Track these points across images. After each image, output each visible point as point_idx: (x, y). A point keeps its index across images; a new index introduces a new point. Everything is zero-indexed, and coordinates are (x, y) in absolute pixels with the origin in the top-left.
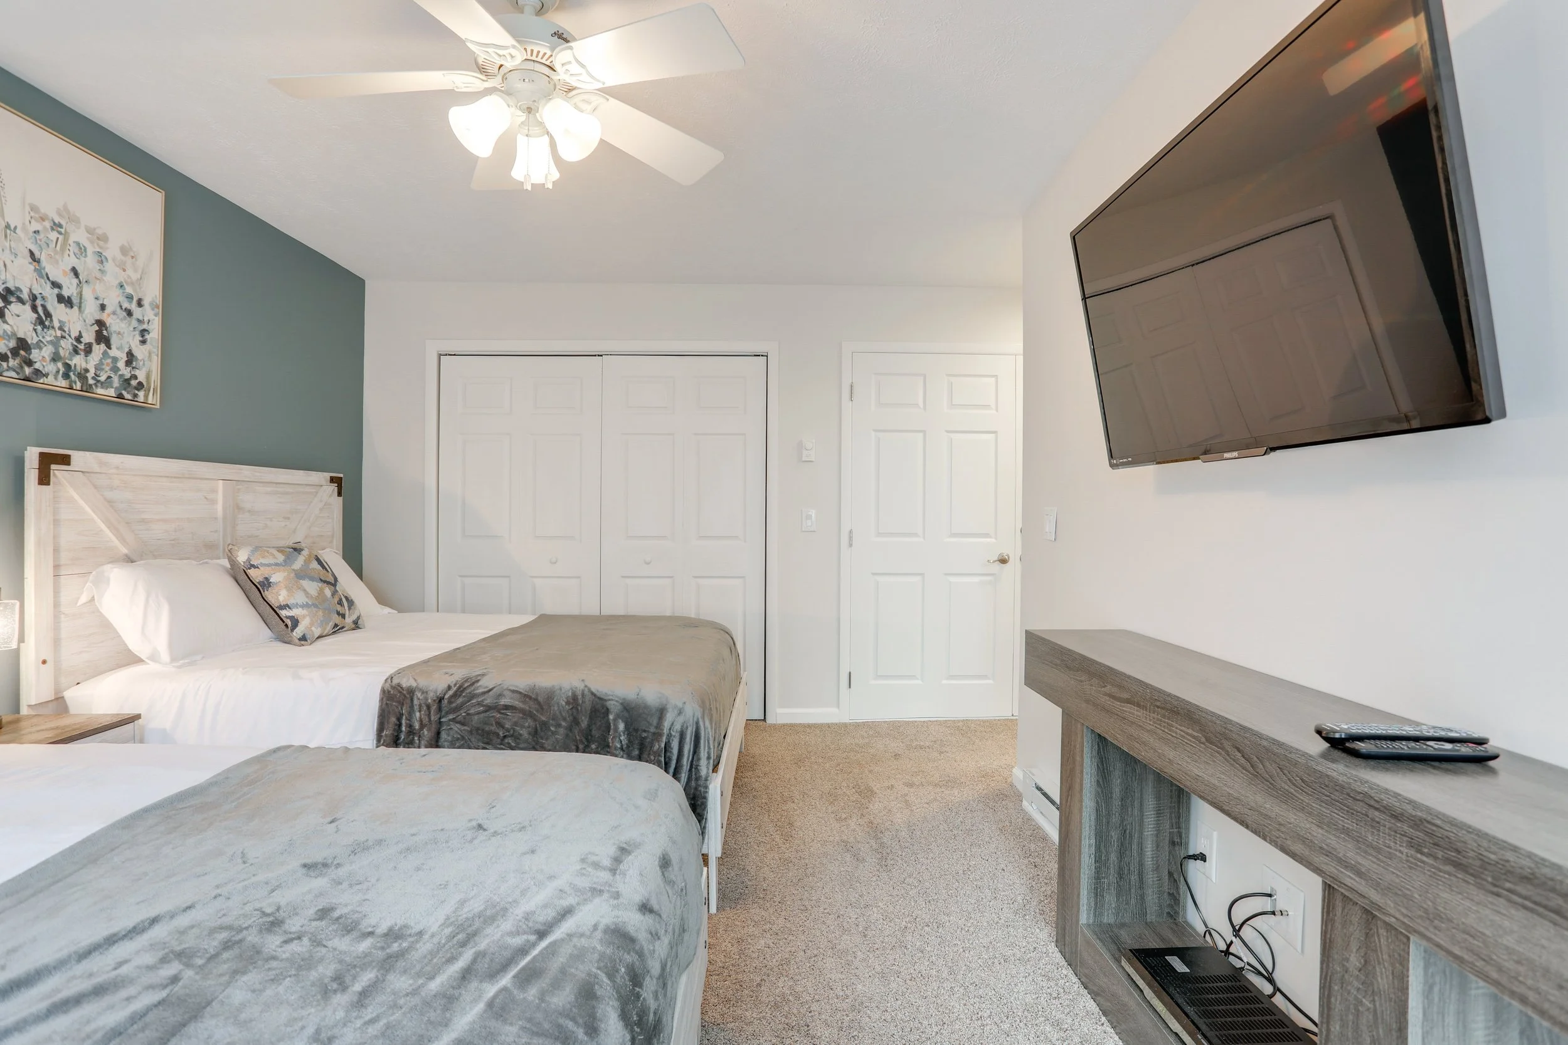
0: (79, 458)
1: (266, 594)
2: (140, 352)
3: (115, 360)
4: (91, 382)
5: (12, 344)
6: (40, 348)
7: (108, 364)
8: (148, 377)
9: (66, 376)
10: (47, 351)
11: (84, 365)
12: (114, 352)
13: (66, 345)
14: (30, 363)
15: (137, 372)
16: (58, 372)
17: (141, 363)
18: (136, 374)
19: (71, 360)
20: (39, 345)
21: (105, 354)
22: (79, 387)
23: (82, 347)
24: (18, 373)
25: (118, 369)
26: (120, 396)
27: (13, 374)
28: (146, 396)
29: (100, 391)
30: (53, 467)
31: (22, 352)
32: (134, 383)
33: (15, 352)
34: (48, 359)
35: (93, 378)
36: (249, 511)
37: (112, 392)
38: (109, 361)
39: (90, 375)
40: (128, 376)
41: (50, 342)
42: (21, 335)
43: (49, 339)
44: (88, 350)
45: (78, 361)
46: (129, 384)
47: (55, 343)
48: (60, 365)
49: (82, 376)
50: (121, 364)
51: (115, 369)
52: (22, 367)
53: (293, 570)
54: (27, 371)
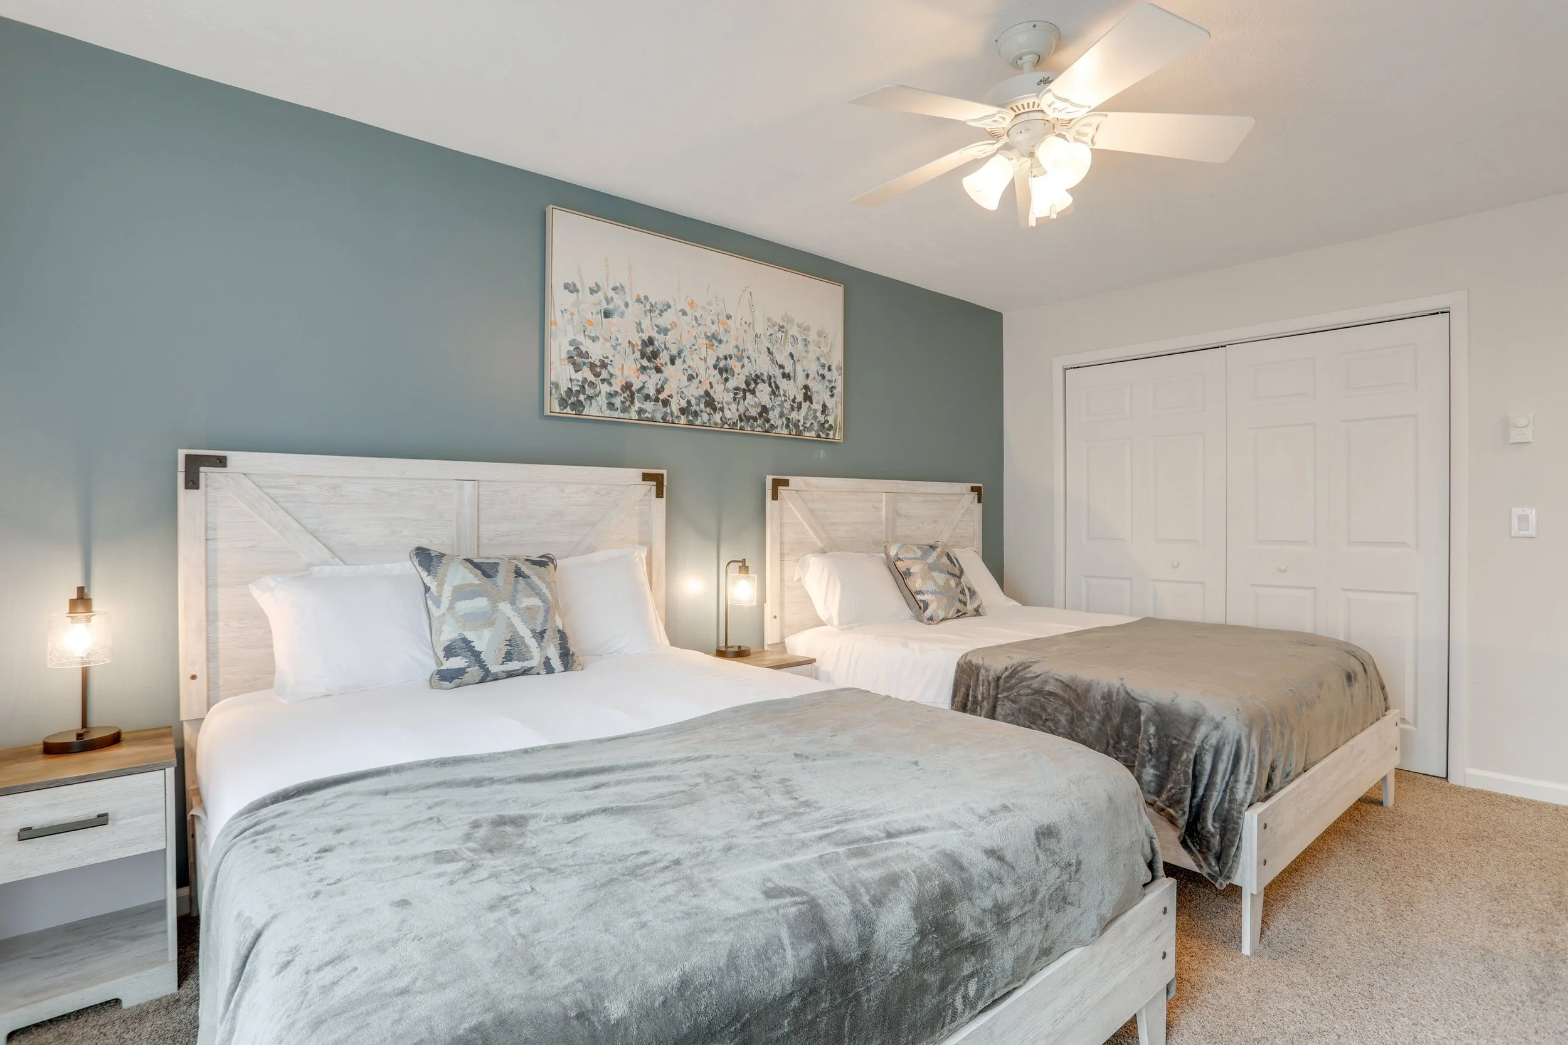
0: (793, 480)
1: (907, 581)
2: (830, 404)
3: (815, 411)
4: (801, 428)
5: (759, 410)
6: (774, 410)
7: (811, 415)
8: (835, 420)
9: (787, 426)
10: (777, 412)
11: (797, 418)
12: (815, 406)
13: (787, 405)
14: (768, 421)
15: (829, 418)
16: (783, 424)
17: (831, 411)
18: (828, 419)
19: (790, 415)
20: (773, 408)
21: (809, 407)
22: (794, 433)
23: (796, 405)
24: (762, 428)
25: (817, 417)
26: (819, 436)
27: (760, 429)
28: (834, 434)
29: (806, 434)
30: (780, 488)
31: (764, 414)
32: (827, 425)
33: (760, 415)
34: (777, 416)
35: (802, 426)
36: (906, 516)
37: (813, 434)
38: (812, 412)
39: (801, 424)
40: (823, 421)
41: (779, 405)
42: (763, 404)
43: (778, 403)
44: (800, 407)
45: (794, 416)
46: (824, 427)
47: (781, 406)
48: (784, 419)
49: (796, 426)
50: (819, 414)
51: (815, 417)
52: (764, 424)
53: (927, 563)
54: (767, 425)
